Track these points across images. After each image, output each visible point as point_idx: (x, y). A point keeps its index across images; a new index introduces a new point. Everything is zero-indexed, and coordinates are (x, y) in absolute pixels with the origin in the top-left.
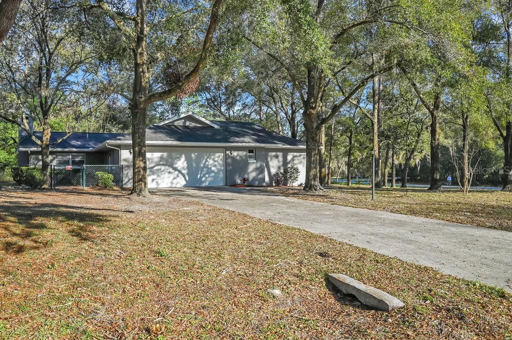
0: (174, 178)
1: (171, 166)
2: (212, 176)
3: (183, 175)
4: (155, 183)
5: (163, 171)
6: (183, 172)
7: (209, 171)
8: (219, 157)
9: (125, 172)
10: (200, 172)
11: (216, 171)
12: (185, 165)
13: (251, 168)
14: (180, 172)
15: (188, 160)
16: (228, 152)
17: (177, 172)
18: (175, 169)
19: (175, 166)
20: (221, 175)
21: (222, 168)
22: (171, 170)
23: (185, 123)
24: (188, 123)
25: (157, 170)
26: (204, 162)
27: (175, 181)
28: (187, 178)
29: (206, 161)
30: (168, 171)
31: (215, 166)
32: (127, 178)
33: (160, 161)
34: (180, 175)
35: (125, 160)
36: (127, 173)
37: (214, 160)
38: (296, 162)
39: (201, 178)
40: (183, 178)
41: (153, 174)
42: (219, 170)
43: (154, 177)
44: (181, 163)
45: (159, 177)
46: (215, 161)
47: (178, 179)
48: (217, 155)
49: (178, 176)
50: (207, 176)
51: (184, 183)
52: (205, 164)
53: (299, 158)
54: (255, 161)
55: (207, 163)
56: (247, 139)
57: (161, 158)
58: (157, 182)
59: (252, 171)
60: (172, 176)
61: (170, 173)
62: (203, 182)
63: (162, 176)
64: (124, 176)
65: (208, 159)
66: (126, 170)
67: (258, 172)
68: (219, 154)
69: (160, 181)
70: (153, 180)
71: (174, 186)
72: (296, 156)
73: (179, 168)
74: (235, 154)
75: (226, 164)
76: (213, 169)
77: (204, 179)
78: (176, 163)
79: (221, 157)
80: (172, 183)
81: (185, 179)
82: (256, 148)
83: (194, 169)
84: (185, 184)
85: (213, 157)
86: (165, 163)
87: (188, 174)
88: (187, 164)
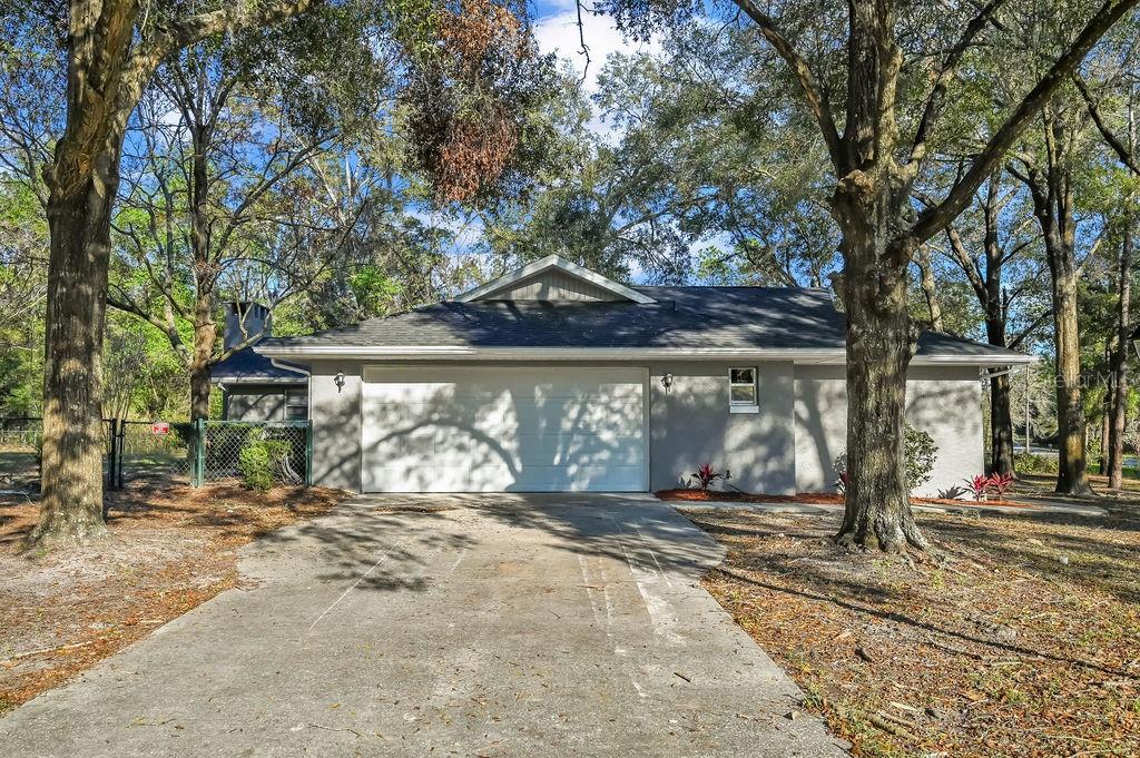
0: (475, 466)
1: (466, 426)
2: (601, 462)
3: (505, 456)
4: (413, 478)
5: (442, 443)
6: (505, 445)
7: (592, 443)
8: (627, 394)
9: (319, 446)
10: (560, 448)
11: (616, 444)
12: (512, 423)
13: (738, 433)
14: (494, 445)
15: (522, 407)
16: (657, 382)
17: (484, 447)
18: (480, 437)
19: (478, 426)
20: (635, 457)
21: (638, 435)
22: (466, 439)
23: (544, 291)
24: (552, 295)
25: (420, 439)
26: (573, 413)
27: (477, 475)
28: (519, 467)
29: (583, 411)
30: (458, 441)
31: (612, 427)
32: (326, 463)
33: (434, 411)
34: (496, 458)
35: (320, 409)
36: (327, 449)
37: (607, 407)
38: (928, 414)
39: (564, 465)
40: (504, 466)
41: (410, 451)
42: (625, 444)
43: (412, 460)
44: (498, 419)
45: (426, 462)
46: (613, 411)
47: (488, 470)
48: (619, 390)
49: (486, 459)
50: (585, 459)
51: (508, 480)
52: (576, 421)
53: (941, 401)
54: (755, 410)
55: (587, 417)
56: (728, 334)
57: (437, 400)
58: (421, 479)
59: (741, 448)
60: (467, 462)
61: (461, 448)
62: (573, 479)
63: (437, 458)
64: (315, 456)
65: (589, 406)
66: (322, 440)
67: (762, 450)
68: (630, 386)
69: (429, 474)
70: (409, 471)
71: (474, 488)
72: (929, 395)
73: (492, 434)
74: (680, 386)
75: (652, 423)
76: (606, 436)
77: (573, 469)
78: (483, 419)
79: (633, 400)
80: (469, 481)
81: (512, 468)
82: (759, 364)
83: (541, 437)
84: (511, 486)
85: (604, 398)
86: (446, 416)
87: (520, 452)
88: (518, 419)
